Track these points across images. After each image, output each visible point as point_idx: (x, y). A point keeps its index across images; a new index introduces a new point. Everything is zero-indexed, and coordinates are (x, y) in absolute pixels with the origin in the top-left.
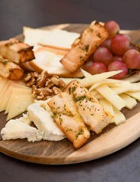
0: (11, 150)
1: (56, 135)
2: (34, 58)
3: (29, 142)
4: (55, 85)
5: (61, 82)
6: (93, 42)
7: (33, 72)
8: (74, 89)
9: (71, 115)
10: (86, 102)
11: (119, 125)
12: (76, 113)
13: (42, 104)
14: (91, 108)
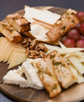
1: (39, 86)
2: (30, 30)
4: (41, 50)
5: (45, 48)
8: (54, 56)
9: (50, 75)
10: (61, 67)
11: (80, 84)
12: (54, 74)
13: (31, 62)
14: (64, 72)
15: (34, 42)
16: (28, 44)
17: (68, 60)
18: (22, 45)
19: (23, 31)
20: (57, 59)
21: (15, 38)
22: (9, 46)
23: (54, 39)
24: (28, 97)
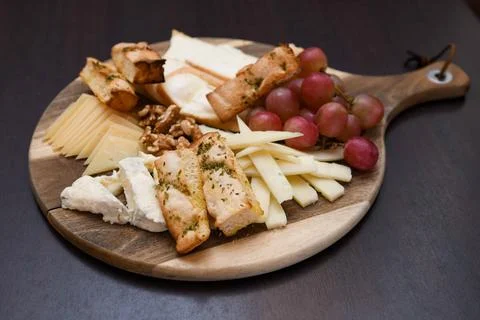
1: (152, 221)
2: (164, 81)
3: (103, 222)
4: (184, 135)
5: (196, 131)
6: (270, 74)
8: (209, 146)
9: (186, 192)
10: (222, 174)
11: (272, 229)
12: (197, 191)
13: (147, 161)
14: (226, 187)
15: (169, 112)
16: (152, 118)
17: (253, 167)
18: (134, 120)
19: (141, 79)
20: (214, 154)
21: (115, 93)
22: (98, 117)
23: (226, 113)
24: (117, 247)
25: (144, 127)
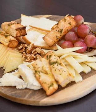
0: (5, 93)
1: (35, 86)
2: (26, 35)
3: (17, 89)
4: (38, 53)
5: (42, 52)
6: (65, 27)
7: (25, 44)
8: (50, 56)
9: (46, 73)
10: (58, 65)
11: (78, 83)
12: (50, 72)
14: (60, 70)
16: (24, 49)
17: (66, 61)
20: (53, 59)
23: (51, 43)
24: (25, 97)
25: (22, 53)
